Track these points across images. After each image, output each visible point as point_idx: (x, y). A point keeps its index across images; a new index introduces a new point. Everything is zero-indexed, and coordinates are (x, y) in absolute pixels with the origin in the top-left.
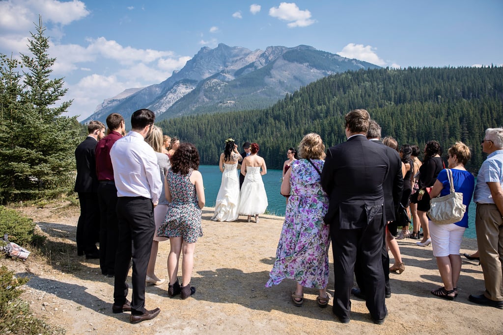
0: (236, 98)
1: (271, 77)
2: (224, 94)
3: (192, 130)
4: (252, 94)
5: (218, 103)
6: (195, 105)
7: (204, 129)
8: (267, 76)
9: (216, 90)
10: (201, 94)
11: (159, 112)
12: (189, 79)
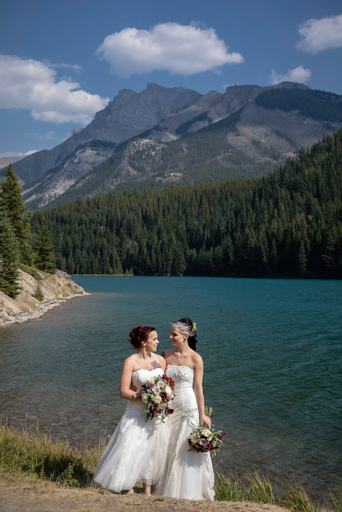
0: (182, 168)
4: (208, 162)
9: (149, 156)
10: (125, 163)
12: (102, 140)
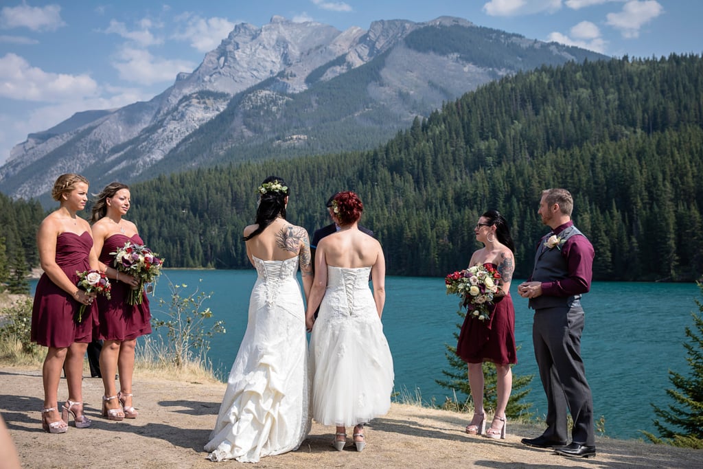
1: (382, 85)
2: (284, 120)
3: (218, 197)
4: (343, 120)
5: (272, 140)
6: (224, 143)
7: (244, 194)
8: (373, 82)
9: (268, 112)
10: (238, 122)
11: (148, 160)
12: (212, 90)
